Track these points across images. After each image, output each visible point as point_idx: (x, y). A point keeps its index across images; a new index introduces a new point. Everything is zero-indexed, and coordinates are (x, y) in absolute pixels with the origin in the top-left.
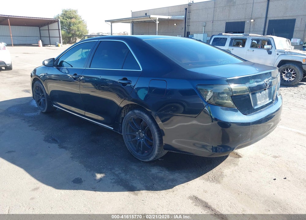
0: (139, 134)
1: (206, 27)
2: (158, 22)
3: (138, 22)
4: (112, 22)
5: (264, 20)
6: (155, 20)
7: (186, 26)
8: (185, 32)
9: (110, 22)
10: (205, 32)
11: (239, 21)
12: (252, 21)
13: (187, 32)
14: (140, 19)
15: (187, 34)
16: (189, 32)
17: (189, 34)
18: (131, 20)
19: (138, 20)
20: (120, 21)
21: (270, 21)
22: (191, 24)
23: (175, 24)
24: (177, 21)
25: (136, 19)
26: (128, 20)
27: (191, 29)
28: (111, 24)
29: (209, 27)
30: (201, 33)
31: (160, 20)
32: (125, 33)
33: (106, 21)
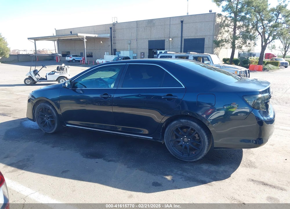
0: (183, 139)
1: (130, 44)
2: (85, 40)
3: (63, 39)
4: (36, 39)
5: (180, 38)
6: (83, 39)
7: (113, 44)
8: (112, 49)
9: (34, 40)
10: (131, 49)
11: (160, 39)
12: (171, 39)
13: (114, 49)
14: (66, 37)
15: (114, 51)
16: (116, 49)
17: (116, 51)
18: (57, 38)
19: (64, 38)
20: (45, 39)
21: (185, 39)
22: (116, 42)
23: (101, 42)
24: (103, 39)
25: (62, 37)
26: (53, 38)
27: (118, 47)
28: (34, 42)
29: (134, 44)
30: (127, 50)
31: (87, 38)
32: (44, 50)
33: (28, 39)
